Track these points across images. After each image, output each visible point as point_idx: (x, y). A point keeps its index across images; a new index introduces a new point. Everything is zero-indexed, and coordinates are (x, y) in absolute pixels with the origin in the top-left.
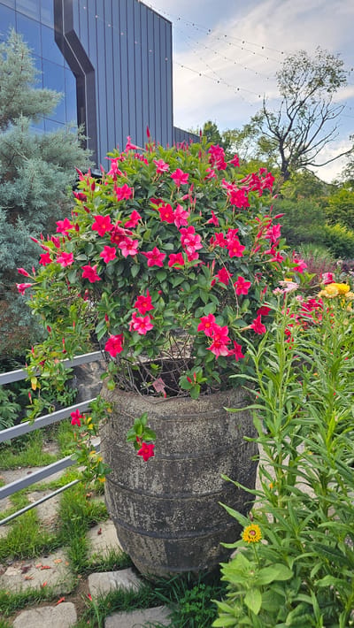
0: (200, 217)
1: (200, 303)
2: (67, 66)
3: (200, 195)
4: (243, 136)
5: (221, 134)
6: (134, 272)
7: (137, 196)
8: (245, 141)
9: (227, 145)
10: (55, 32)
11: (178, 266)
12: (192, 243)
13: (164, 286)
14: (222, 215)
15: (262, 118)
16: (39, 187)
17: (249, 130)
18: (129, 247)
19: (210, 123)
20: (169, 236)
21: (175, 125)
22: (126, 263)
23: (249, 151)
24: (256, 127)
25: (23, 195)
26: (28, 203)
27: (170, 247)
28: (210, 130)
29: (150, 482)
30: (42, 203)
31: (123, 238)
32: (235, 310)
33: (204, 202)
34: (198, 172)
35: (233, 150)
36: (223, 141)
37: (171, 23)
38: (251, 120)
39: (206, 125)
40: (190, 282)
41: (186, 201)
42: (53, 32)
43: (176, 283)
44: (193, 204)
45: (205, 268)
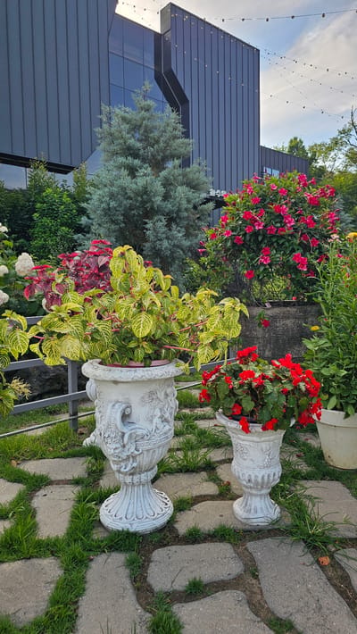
0: (293, 210)
1: (293, 250)
2: (165, 100)
3: (293, 200)
4: (330, 149)
5: (307, 148)
6: (260, 238)
7: (262, 201)
8: (332, 154)
9: (313, 159)
10: (155, 71)
11: (282, 233)
12: (290, 222)
13: (275, 244)
14: (305, 210)
15: (350, 130)
16: (184, 204)
17: (336, 143)
18: (259, 225)
19: (296, 139)
20: (277, 220)
21: (261, 144)
22: (256, 234)
23: (337, 164)
24: (344, 139)
25: (175, 209)
26: (178, 215)
27: (279, 225)
28: (296, 145)
29: (264, 350)
30: (186, 214)
31: (256, 221)
32: (311, 254)
33: (295, 204)
34: (292, 189)
35: (320, 163)
36: (309, 155)
37: (258, 51)
38: (337, 133)
39: (291, 141)
40: (289, 241)
41: (286, 204)
42: (153, 72)
43: (281, 242)
44: (290, 205)
45: (296, 234)
